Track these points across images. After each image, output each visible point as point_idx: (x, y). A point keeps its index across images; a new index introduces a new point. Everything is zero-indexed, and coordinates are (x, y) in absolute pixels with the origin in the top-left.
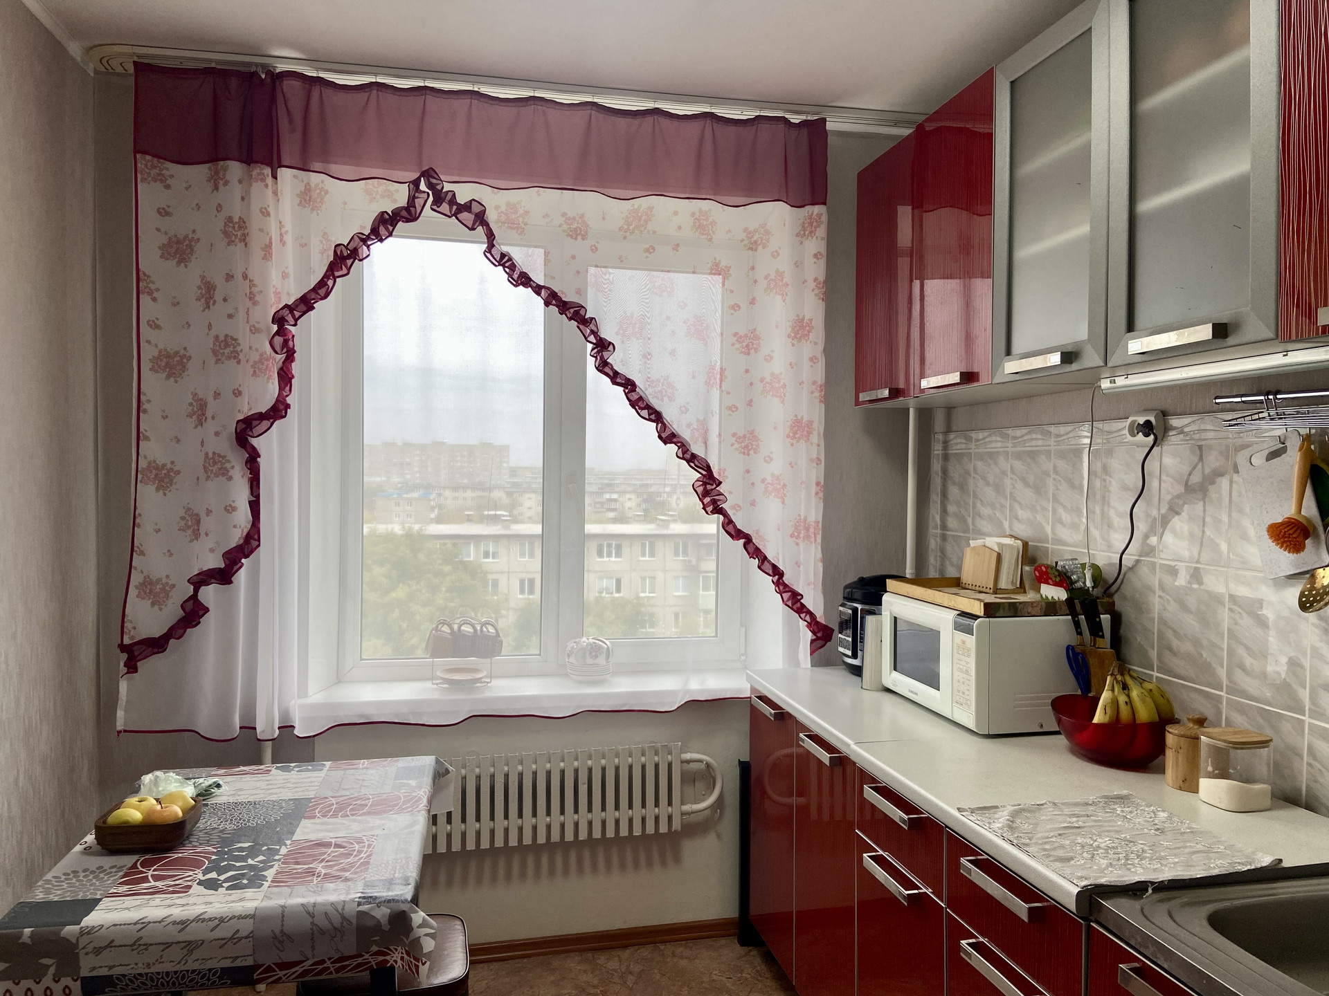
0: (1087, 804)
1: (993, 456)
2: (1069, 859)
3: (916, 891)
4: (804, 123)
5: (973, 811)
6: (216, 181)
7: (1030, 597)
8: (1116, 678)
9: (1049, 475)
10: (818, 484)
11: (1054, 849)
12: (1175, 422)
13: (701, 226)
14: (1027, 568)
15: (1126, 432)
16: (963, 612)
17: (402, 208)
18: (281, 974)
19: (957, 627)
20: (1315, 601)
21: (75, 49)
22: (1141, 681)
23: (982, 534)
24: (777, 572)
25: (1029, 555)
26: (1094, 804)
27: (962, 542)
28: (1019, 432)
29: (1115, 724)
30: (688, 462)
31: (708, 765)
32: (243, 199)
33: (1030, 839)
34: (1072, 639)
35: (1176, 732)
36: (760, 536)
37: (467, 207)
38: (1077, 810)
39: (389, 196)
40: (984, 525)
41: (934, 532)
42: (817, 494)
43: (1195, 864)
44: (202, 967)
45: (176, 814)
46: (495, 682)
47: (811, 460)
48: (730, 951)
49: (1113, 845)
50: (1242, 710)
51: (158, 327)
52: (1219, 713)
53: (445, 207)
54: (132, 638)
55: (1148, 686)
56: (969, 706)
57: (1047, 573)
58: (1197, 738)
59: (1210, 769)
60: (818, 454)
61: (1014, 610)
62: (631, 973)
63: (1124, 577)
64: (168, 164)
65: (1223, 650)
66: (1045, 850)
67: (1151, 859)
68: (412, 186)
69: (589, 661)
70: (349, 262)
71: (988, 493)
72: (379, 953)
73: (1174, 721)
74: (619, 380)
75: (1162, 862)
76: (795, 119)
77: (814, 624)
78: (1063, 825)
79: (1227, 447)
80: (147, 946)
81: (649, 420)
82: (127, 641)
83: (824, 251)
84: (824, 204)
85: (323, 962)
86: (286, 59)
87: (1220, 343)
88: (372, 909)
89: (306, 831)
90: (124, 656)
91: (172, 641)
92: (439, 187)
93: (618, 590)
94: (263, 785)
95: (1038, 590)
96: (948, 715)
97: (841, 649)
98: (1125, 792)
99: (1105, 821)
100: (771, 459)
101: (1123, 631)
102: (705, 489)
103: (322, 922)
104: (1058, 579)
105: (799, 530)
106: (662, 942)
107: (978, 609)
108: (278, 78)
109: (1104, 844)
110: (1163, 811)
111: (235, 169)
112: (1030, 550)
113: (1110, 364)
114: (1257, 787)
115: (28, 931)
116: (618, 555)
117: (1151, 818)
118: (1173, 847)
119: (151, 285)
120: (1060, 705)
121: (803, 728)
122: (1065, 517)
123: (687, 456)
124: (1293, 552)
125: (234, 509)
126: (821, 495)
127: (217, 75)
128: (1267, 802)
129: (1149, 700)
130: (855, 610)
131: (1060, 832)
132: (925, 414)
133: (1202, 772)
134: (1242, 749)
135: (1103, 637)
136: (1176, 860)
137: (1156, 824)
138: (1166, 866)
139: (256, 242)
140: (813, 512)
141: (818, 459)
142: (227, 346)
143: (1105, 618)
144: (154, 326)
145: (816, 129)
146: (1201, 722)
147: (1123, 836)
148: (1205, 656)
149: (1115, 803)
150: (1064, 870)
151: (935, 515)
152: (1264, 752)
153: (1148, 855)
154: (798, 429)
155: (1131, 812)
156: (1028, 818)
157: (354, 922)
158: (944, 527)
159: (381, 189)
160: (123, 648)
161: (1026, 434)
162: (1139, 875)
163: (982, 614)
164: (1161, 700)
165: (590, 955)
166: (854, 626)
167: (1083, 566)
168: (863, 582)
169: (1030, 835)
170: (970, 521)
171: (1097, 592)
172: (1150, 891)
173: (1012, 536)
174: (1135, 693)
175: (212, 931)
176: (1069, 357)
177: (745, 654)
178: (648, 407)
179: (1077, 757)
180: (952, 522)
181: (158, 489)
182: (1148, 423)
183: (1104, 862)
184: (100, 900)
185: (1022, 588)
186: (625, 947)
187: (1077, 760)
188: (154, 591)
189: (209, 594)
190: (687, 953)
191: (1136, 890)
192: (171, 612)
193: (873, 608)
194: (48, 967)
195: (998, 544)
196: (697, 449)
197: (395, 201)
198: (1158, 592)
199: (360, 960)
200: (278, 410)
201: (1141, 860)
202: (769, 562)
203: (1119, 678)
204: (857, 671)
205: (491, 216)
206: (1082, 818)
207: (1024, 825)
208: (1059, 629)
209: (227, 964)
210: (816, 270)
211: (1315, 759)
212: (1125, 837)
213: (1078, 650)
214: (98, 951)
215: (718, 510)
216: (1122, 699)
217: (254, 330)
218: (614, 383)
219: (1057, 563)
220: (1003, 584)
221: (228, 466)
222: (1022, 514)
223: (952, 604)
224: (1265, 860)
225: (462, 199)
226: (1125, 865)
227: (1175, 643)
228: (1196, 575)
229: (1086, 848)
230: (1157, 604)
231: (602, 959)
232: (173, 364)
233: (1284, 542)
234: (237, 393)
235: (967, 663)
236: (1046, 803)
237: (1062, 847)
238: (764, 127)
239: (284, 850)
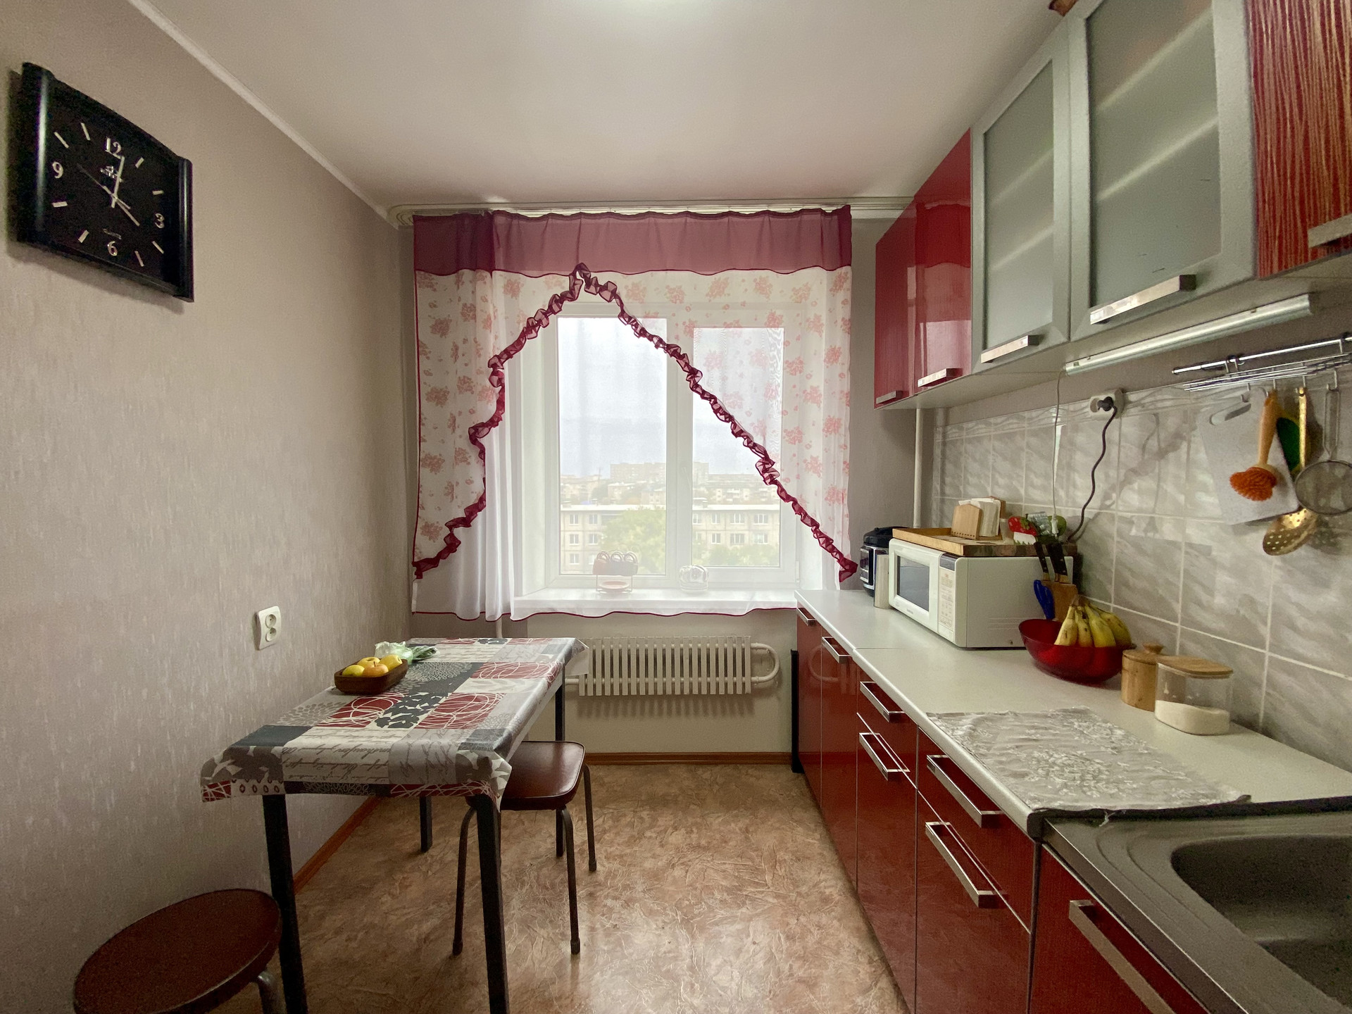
0: (1046, 716)
1: (979, 439)
2: (1024, 775)
3: (896, 771)
4: (834, 212)
5: (940, 717)
6: (458, 282)
7: (1006, 541)
8: (1076, 609)
9: (1023, 450)
10: (845, 463)
11: (1009, 762)
12: (1132, 397)
13: (761, 288)
14: (1003, 520)
15: (1088, 409)
16: (947, 553)
17: (566, 292)
18: (408, 792)
19: (943, 564)
20: (1282, 544)
21: (381, 211)
22: (1099, 612)
23: (967, 496)
24: (814, 524)
25: (1005, 510)
26: (1052, 716)
27: (954, 503)
28: (999, 420)
29: (1075, 647)
30: (751, 448)
31: (770, 653)
32: (473, 292)
33: (989, 749)
34: (1037, 574)
35: (1133, 657)
36: (802, 499)
37: (605, 288)
38: (1037, 722)
39: (559, 285)
40: (971, 490)
41: (935, 497)
42: (844, 469)
43: (1155, 792)
44: (357, 782)
45: (383, 671)
46: (634, 591)
47: (840, 447)
48: (785, 774)
49: (1069, 762)
50: (1195, 639)
51: (430, 374)
52: (1173, 641)
53: (592, 289)
54: (419, 558)
55: (1107, 616)
56: (951, 625)
57: (1018, 523)
58: (1154, 664)
59: (1166, 691)
60: (845, 440)
61: (989, 552)
62: (717, 783)
63: (1086, 526)
64: (434, 276)
65: (1178, 587)
66: (1001, 763)
67: (1108, 782)
68: (571, 277)
69: (692, 580)
70: (537, 328)
71: (974, 467)
72: (473, 784)
73: (1130, 647)
74: (706, 396)
75: (1121, 787)
76: (829, 209)
77: (842, 560)
78: (1021, 737)
79: (1185, 412)
80: (322, 765)
81: (725, 421)
82: (416, 560)
83: (849, 300)
84: (850, 265)
85: (434, 787)
86: (496, 202)
87: (1188, 295)
88: (466, 753)
89: (469, 687)
90: (415, 569)
91: (441, 560)
92: (588, 276)
93: (766, 541)
94: (463, 651)
95: (1012, 537)
96: (934, 628)
97: (862, 578)
98: (1082, 707)
99: (1062, 736)
100: (811, 446)
101: (1084, 570)
102: (764, 467)
103: (433, 760)
104: (1028, 528)
105: (832, 496)
106: (741, 764)
107: (958, 550)
108: (491, 216)
109: (1060, 761)
110: (1120, 728)
111: (467, 274)
112: (1007, 509)
113: (1073, 339)
114: (1217, 712)
115: (252, 748)
116: (766, 522)
117: (1107, 735)
118: (1131, 769)
119: (427, 350)
120: (1027, 628)
121: (826, 633)
122: (1038, 481)
123: (751, 445)
124: (1259, 499)
125: (472, 482)
126: (847, 470)
127: (460, 217)
128: (1226, 726)
129: (1106, 628)
130: (871, 551)
131: (1017, 744)
132: (929, 414)
133: (1158, 694)
134: (1201, 678)
135: (1066, 574)
136: (1135, 786)
137: (1113, 742)
138: (1123, 791)
139: (480, 317)
140: (842, 483)
141: (845, 446)
142: (465, 383)
143: (1069, 560)
144: (428, 373)
145: (843, 214)
146: (1158, 650)
147: (1079, 752)
148: (1160, 592)
149: (1073, 717)
150: (1017, 788)
151: (936, 485)
152: (1221, 682)
153: (1104, 777)
154: (831, 426)
155: (1088, 727)
156: (989, 726)
157: (454, 761)
158: (943, 493)
159: (554, 281)
160: (414, 564)
161: (1006, 420)
162: (1095, 800)
163: (962, 554)
164: (1117, 627)
165: (693, 767)
166: (869, 562)
167: (1050, 518)
168: (878, 532)
169: (989, 745)
170: (961, 488)
171: (1061, 539)
172: (1106, 820)
173: (992, 497)
174: (1094, 622)
175: (362, 758)
176: (1035, 340)
177: (800, 579)
178: (725, 413)
179: (1041, 670)
180: (948, 490)
181: (431, 471)
182: (1109, 399)
183: (1059, 781)
184: (310, 728)
185: (999, 536)
186: (716, 764)
187: (1040, 672)
188: (430, 531)
189: (460, 532)
190: (756, 773)
191: (1092, 817)
192: (440, 545)
193: (885, 549)
194: (264, 773)
195: (980, 502)
196: (758, 440)
197: (563, 288)
198: (1116, 539)
199: (460, 788)
200: (494, 422)
201: (1097, 783)
202: (809, 517)
203: (1080, 608)
204: (872, 593)
205: (622, 292)
206: (1041, 731)
207: (984, 734)
208: (1029, 568)
209: (372, 781)
210: (843, 312)
211: (1275, 689)
212: (1081, 754)
213: (1044, 584)
214: (294, 765)
215: (774, 482)
216: (1082, 626)
217: (479, 372)
218: (703, 397)
219: (1027, 515)
220: (984, 533)
221: (467, 456)
222: (1001, 481)
223: (939, 546)
224: (1232, 796)
225: (602, 282)
226: (1081, 786)
227: (1132, 581)
228: (1152, 525)
229: (1043, 763)
230: (1114, 549)
231: (700, 771)
232: (440, 397)
233: (1250, 489)
234: (472, 412)
235: (950, 592)
236: (1007, 714)
237: (1018, 760)
238: (806, 217)
239: (443, 700)
